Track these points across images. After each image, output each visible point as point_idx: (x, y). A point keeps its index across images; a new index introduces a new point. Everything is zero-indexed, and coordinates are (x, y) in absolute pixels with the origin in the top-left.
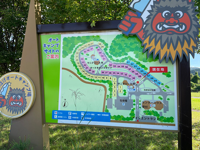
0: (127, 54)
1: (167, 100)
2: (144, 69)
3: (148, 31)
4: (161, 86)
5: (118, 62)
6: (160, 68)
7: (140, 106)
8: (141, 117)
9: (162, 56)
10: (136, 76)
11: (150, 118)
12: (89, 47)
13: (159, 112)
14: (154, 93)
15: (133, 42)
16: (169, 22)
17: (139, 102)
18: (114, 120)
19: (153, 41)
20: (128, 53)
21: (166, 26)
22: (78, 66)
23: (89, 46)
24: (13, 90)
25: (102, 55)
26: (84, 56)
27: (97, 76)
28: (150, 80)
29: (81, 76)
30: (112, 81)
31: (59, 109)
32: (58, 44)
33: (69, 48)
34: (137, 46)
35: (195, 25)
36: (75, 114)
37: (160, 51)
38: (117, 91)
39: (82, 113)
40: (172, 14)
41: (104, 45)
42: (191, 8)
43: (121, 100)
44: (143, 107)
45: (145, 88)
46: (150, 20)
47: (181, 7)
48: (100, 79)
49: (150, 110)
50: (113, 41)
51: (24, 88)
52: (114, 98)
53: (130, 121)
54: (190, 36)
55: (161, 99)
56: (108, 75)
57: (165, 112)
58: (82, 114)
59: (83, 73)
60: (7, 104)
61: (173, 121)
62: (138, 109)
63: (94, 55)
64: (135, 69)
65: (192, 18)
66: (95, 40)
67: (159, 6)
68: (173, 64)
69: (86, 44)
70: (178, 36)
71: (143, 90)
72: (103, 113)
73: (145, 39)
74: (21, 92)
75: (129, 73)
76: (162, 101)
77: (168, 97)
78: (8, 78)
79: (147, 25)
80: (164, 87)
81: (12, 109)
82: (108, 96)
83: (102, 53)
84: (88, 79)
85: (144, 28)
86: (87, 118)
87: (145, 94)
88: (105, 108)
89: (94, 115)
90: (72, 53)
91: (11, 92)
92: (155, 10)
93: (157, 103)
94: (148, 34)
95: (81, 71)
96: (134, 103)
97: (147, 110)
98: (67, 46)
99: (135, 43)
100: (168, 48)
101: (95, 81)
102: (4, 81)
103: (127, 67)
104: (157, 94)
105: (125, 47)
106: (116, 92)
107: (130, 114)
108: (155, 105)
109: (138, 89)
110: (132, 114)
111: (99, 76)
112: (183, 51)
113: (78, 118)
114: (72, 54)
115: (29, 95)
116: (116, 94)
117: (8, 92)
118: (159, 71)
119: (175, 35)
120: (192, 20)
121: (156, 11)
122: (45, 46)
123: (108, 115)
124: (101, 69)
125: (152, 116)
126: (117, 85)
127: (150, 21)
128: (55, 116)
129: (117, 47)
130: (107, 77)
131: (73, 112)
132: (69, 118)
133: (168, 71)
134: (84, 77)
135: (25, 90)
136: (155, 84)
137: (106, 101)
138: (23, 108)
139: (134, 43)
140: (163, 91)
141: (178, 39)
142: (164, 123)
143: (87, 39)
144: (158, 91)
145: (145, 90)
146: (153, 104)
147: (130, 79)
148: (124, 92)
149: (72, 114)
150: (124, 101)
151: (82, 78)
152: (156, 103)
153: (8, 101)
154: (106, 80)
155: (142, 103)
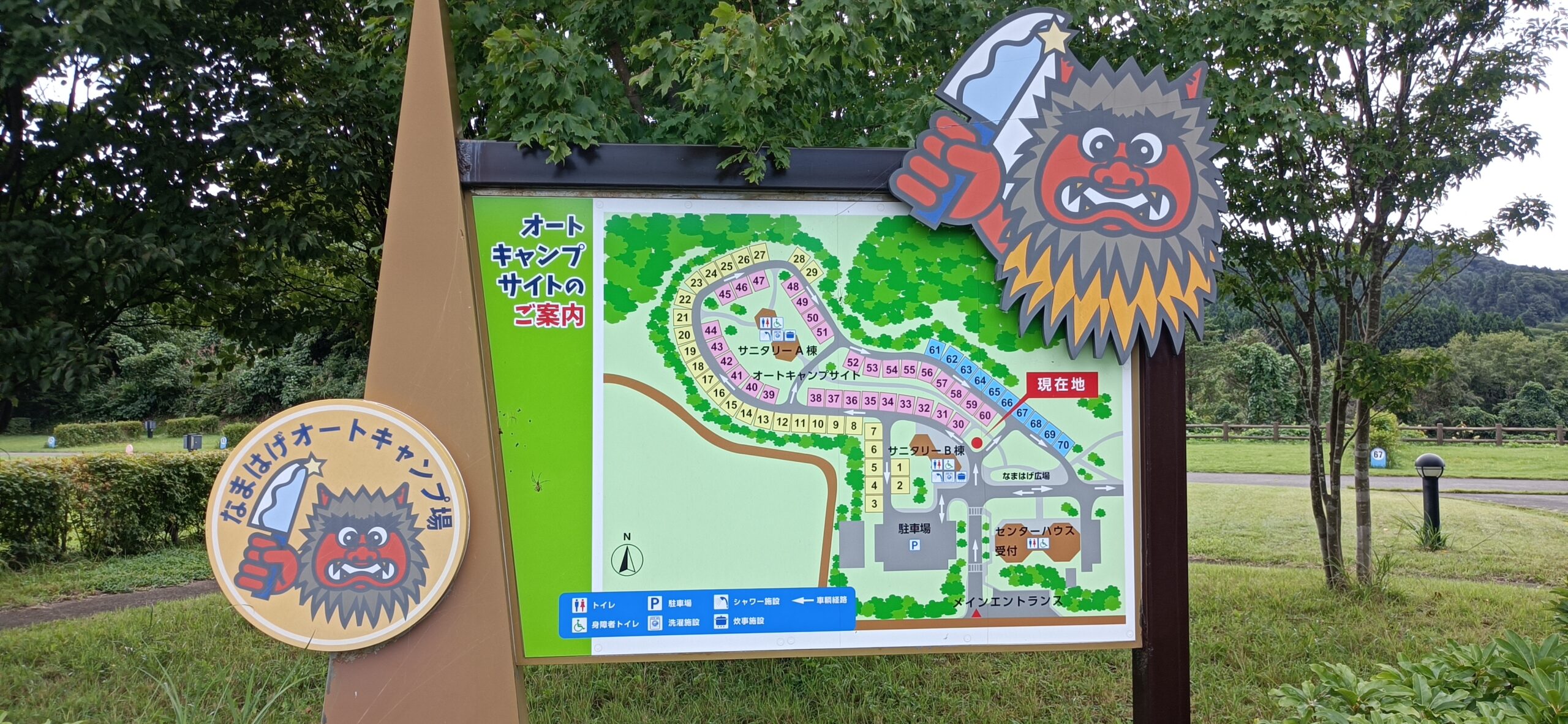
0: (926, 313)
1: (1094, 517)
2: (1001, 380)
3: (1022, 212)
4: (1071, 456)
5: (889, 350)
6: (1069, 376)
7: (986, 548)
8: (988, 595)
9: (1079, 330)
10: (971, 416)
11: (1025, 598)
12: (747, 272)
13: (1061, 568)
14: (1044, 489)
15: (956, 258)
16: (1108, 181)
17: (983, 531)
18: (873, 618)
19: (1045, 260)
20: (932, 306)
21: (1095, 197)
22: (690, 366)
23: (744, 265)
24: (340, 499)
25: (813, 312)
26: (721, 316)
27: (788, 416)
28: (1027, 433)
29: (705, 418)
30: (861, 439)
31: (597, 587)
32: (577, 250)
33: (641, 270)
34: (971, 277)
35: (1206, 199)
36: (680, 603)
37: (1070, 306)
38: (887, 487)
39: (717, 597)
40: (1122, 146)
41: (819, 262)
42: (1197, 126)
43: (902, 528)
44: (1000, 551)
45: (1006, 466)
46: (1033, 166)
47: (1157, 115)
48: (805, 429)
49: (1025, 563)
50: (864, 248)
51: (405, 487)
52: (872, 517)
53: (944, 616)
54: (1186, 245)
55: (1073, 512)
56: (840, 412)
57: (1086, 567)
58: (720, 604)
59: (715, 402)
60: (307, 574)
61: (1117, 605)
62: (980, 561)
63: (771, 314)
64: (964, 383)
65: (1199, 167)
66: (774, 237)
67: (1068, 102)
68: (1120, 364)
69: (731, 256)
70: (1142, 243)
71: (996, 478)
72: (822, 591)
73: (1012, 247)
74: (390, 508)
75: (939, 399)
76: (1076, 522)
77: (1099, 503)
78: (304, 431)
79: (1019, 184)
80: (1083, 463)
81: (339, 601)
82: (843, 509)
83: (810, 303)
84: (745, 431)
85: (1005, 197)
86: (745, 621)
87: (1007, 492)
88: (831, 567)
89: (776, 601)
90: (659, 296)
91: (326, 507)
92: (1052, 118)
93: (1057, 530)
94: (1022, 227)
95: (704, 390)
96: (959, 536)
97: (1015, 564)
98: (628, 259)
99: (965, 259)
100: (1106, 293)
101: (780, 441)
102: (278, 451)
103: (929, 373)
104: (1056, 491)
105: (920, 275)
106: (880, 489)
107: (945, 589)
108: (1047, 540)
109: (976, 471)
110: (952, 587)
111: (801, 417)
112: (1160, 309)
113: (696, 622)
114: (658, 302)
115: (440, 520)
116: (880, 500)
117: (307, 509)
118: (1064, 389)
119: (1130, 236)
120: (1199, 176)
121: (1056, 127)
122: (503, 258)
123: (844, 600)
124: (807, 383)
125: (1036, 587)
126: (887, 459)
127: (1029, 170)
128: (574, 621)
129: (881, 278)
130: (836, 418)
131: (668, 595)
132: (651, 628)
133: (1100, 393)
134: (724, 421)
135: (414, 496)
136: (1049, 449)
137: (836, 534)
138: (406, 592)
139: (957, 263)
140: (1081, 477)
141: (1144, 255)
142: (1082, 613)
143: (733, 229)
144: (1060, 478)
145: (1006, 476)
146: (1038, 537)
147: (943, 429)
148: (915, 490)
149: (665, 603)
150: (915, 528)
151: (713, 427)
152: (1052, 531)
153: (307, 558)
154: (832, 433)
155: (994, 533)
